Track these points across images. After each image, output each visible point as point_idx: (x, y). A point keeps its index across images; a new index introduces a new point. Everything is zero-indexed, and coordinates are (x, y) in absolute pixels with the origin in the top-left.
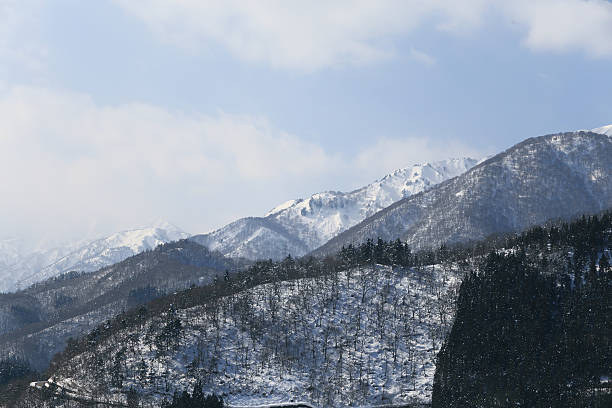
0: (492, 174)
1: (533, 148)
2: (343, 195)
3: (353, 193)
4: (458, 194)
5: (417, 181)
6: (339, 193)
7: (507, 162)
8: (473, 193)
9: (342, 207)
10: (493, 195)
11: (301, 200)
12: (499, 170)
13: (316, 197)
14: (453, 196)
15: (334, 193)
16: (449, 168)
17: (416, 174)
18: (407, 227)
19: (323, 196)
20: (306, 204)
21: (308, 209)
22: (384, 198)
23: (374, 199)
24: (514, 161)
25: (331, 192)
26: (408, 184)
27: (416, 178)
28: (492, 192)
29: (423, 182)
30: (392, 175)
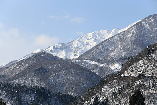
0: (140, 28)
1: (153, 19)
2: (65, 44)
3: (68, 43)
4: (128, 36)
5: (91, 38)
6: (63, 44)
7: (144, 24)
8: (134, 35)
9: (65, 48)
10: (142, 36)
11: (49, 47)
12: (142, 27)
13: (55, 45)
14: (126, 37)
15: (61, 44)
16: (102, 33)
17: (90, 36)
18: (111, 49)
19: (57, 45)
20: (51, 48)
21: (53, 50)
22: (80, 45)
23: (76, 45)
24: (147, 24)
25: (60, 44)
26: (88, 40)
27: (90, 37)
28: (141, 35)
29: (93, 39)
30: (81, 36)
